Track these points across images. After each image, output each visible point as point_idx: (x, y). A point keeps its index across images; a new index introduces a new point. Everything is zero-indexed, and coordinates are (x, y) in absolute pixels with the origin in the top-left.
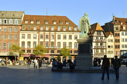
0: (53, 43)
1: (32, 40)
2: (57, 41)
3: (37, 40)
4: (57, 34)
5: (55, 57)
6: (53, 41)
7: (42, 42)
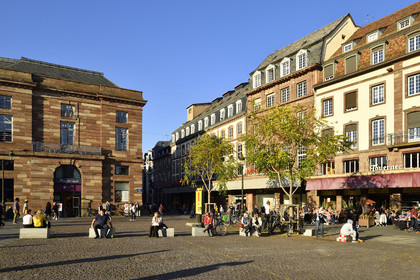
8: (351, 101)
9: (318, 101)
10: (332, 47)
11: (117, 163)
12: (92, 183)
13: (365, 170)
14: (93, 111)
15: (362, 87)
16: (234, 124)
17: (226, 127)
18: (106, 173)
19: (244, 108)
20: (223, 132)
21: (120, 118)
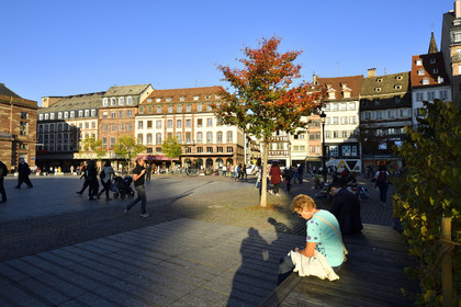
0: (188, 134)
1: (154, 131)
2: (197, 129)
3: (162, 131)
4: (197, 117)
5: (192, 159)
6: (190, 130)
7: (170, 134)
8: (150, 124)
9: (137, 121)
10: (143, 97)
11: (21, 143)
12: (6, 154)
13: (154, 153)
14: (6, 111)
15: (154, 119)
16: (90, 122)
17: (83, 122)
18: (14, 148)
19: (97, 115)
20: (81, 125)
21: (23, 116)
